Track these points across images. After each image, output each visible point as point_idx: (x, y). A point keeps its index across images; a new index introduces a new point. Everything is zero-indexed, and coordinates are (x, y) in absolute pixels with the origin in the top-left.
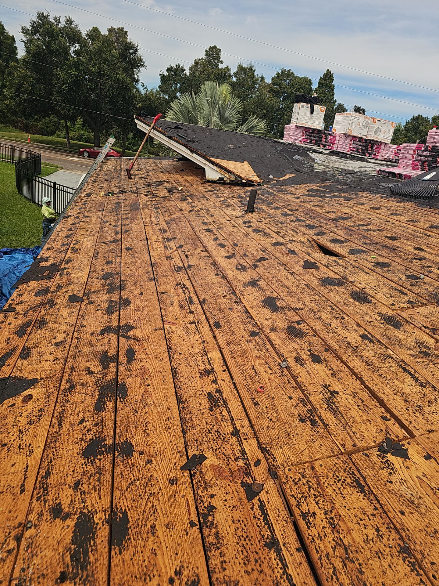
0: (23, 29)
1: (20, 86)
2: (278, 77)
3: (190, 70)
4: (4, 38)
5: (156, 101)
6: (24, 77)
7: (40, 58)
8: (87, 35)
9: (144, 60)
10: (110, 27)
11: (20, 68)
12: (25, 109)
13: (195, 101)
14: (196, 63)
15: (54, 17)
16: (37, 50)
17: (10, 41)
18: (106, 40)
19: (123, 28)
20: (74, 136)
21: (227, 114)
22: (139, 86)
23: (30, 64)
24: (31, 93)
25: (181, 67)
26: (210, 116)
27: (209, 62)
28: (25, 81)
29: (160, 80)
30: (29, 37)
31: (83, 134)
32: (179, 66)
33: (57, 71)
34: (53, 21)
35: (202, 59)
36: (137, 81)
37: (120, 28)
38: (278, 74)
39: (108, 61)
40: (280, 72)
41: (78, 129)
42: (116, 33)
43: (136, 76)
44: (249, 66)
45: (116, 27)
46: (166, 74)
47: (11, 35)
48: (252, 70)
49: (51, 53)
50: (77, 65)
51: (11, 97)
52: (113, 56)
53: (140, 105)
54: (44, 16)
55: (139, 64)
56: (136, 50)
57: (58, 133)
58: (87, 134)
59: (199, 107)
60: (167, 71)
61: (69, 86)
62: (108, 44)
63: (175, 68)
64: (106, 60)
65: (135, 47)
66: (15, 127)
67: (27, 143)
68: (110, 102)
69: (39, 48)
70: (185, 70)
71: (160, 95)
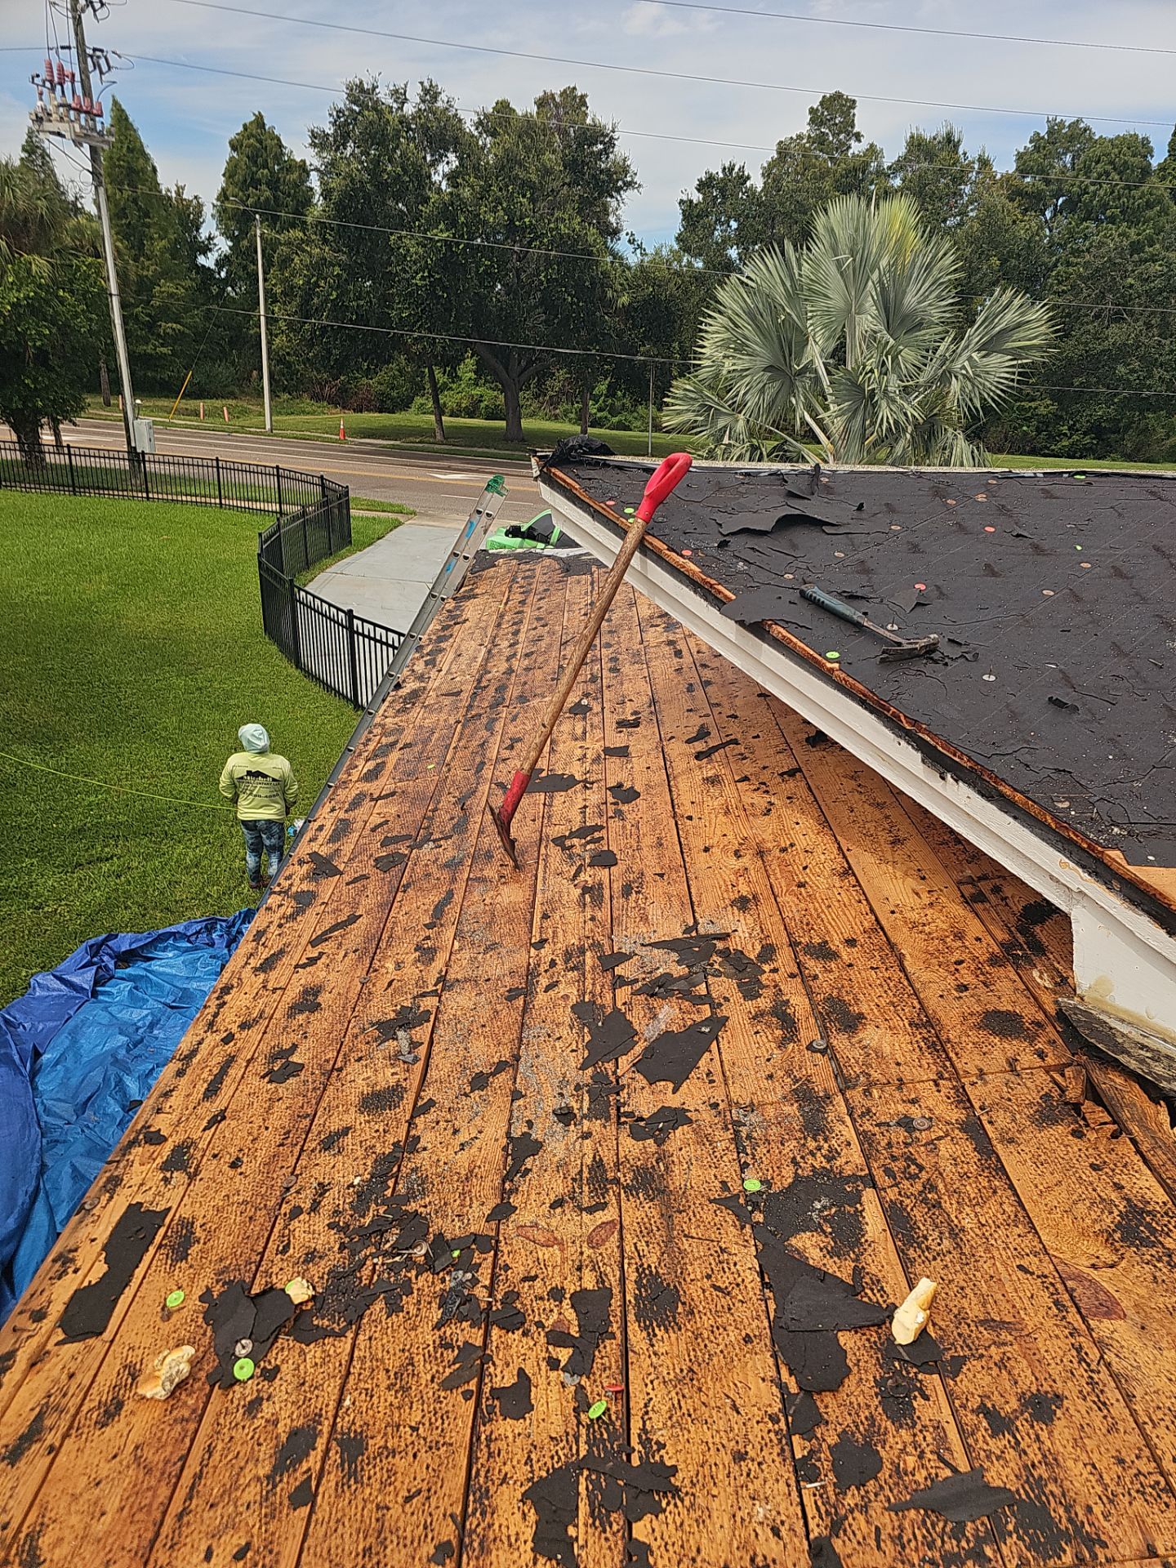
0: (314, 135)
1: (310, 291)
2: (1037, 149)
3: (763, 175)
4: (282, 169)
5: (670, 280)
6: (320, 265)
7: (356, 208)
8: (480, 123)
9: (633, 168)
10: (542, 94)
11: (309, 242)
12: (329, 352)
13: (796, 271)
14: (783, 151)
15: (392, 88)
16: (347, 185)
17: (295, 176)
18: (528, 129)
19: (574, 88)
20: (459, 405)
21: (910, 300)
22: (622, 246)
23: (332, 230)
24: (338, 309)
25: (736, 170)
26: (850, 312)
27: (821, 140)
28: (320, 277)
29: (681, 217)
30: (328, 156)
31: (482, 396)
32: (732, 169)
33: (400, 238)
34: (390, 101)
35: (800, 137)
36: (615, 233)
37: (565, 91)
38: (1036, 139)
39: (532, 187)
40: (1043, 133)
41: (468, 386)
42: (557, 106)
43: (612, 219)
44: (943, 132)
45: (557, 90)
46: (697, 197)
47: (298, 160)
48: (950, 142)
49: (381, 187)
50: (448, 213)
51: (290, 324)
52: (547, 172)
53: (625, 299)
54: (362, 90)
55: (620, 183)
56: (610, 144)
57: (418, 400)
58: (490, 395)
59: (810, 290)
60: (699, 190)
61: (430, 276)
62: (532, 139)
63: (721, 175)
64: (526, 185)
65: (607, 135)
66: (316, 397)
67: (336, 441)
68: (542, 302)
69: (352, 180)
70: (748, 178)
71: (680, 261)
